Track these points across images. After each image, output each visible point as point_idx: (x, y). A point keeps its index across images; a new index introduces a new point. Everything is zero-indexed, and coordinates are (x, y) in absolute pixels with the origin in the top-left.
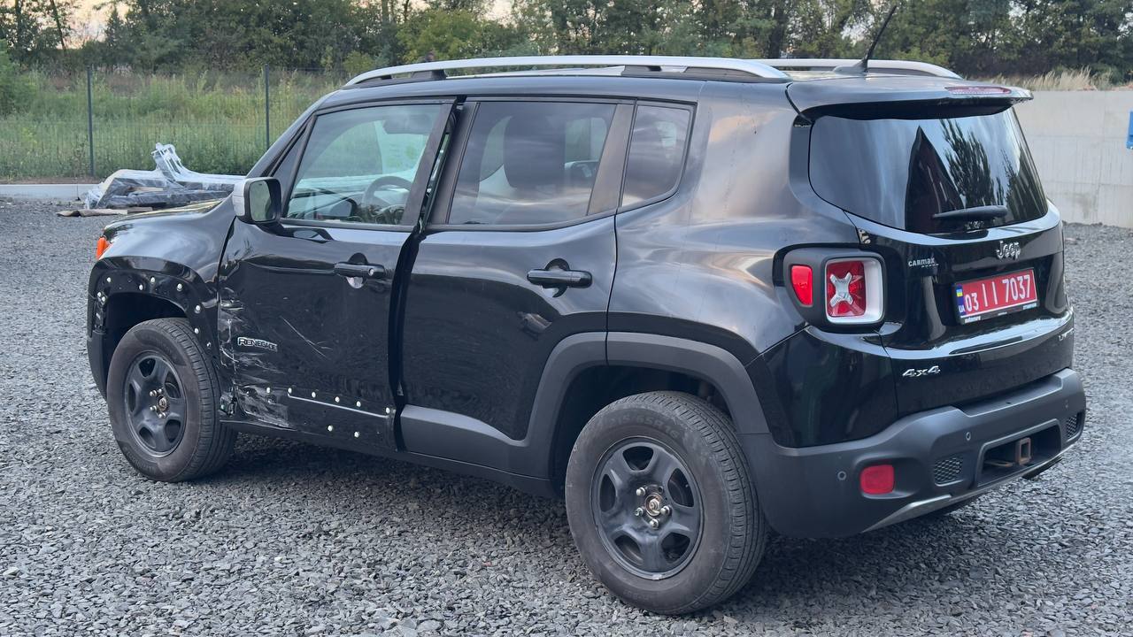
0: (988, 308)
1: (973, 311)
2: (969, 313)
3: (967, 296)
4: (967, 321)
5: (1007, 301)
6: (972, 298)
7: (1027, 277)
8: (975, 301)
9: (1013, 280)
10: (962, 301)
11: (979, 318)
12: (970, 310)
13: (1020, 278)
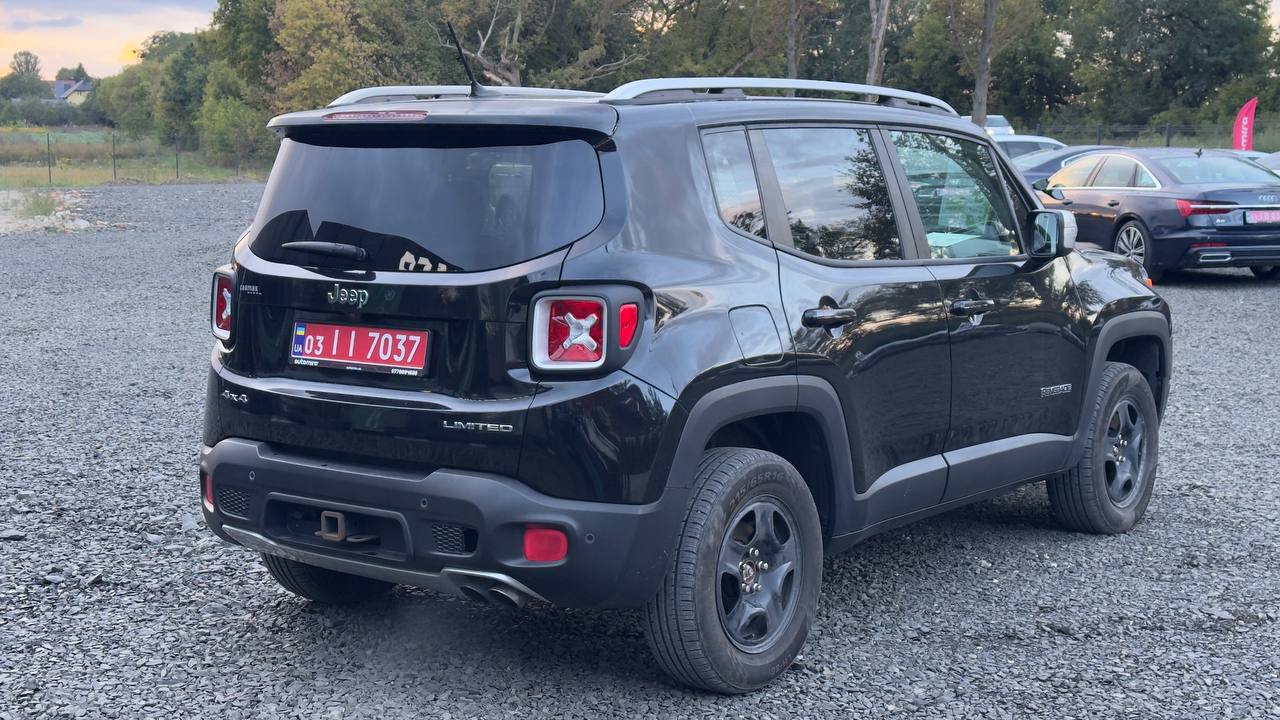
0: (334, 357)
1: (313, 354)
2: (307, 355)
3: (310, 337)
4: (296, 362)
5: (369, 356)
6: (316, 342)
7: (417, 339)
8: (320, 345)
9: (387, 336)
10: (301, 340)
11: (316, 364)
12: (308, 352)
13: (402, 338)
